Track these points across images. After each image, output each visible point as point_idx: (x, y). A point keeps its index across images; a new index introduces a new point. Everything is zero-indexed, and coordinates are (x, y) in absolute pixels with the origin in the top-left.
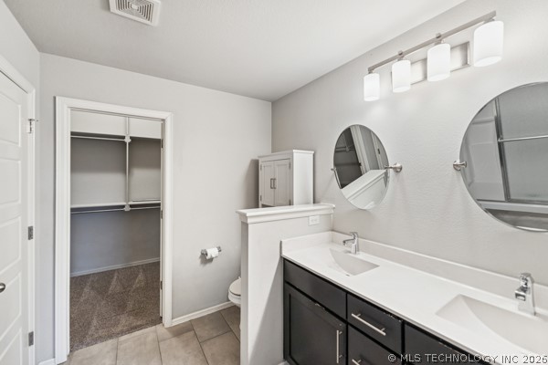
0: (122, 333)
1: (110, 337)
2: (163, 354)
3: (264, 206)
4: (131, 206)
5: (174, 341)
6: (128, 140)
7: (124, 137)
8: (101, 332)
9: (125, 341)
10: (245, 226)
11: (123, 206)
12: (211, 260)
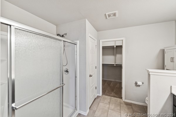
0: (112, 96)
1: (110, 96)
2: (121, 107)
3: (167, 69)
4: (116, 65)
5: (125, 106)
6: (115, 47)
7: (114, 46)
8: (108, 94)
9: (113, 98)
10: (149, 75)
11: (114, 65)
12: (139, 86)
